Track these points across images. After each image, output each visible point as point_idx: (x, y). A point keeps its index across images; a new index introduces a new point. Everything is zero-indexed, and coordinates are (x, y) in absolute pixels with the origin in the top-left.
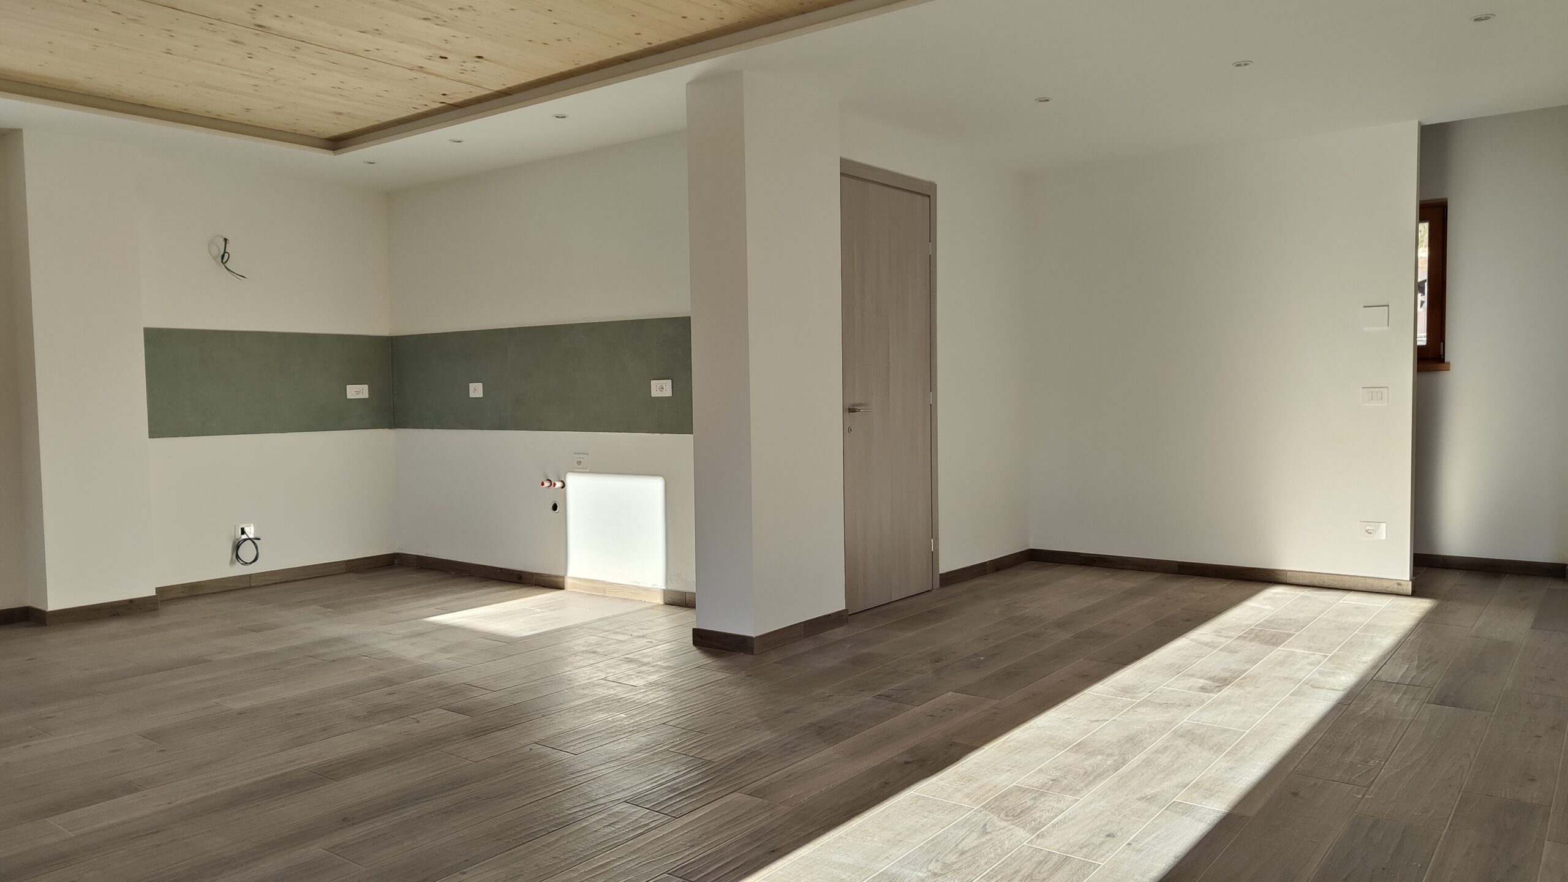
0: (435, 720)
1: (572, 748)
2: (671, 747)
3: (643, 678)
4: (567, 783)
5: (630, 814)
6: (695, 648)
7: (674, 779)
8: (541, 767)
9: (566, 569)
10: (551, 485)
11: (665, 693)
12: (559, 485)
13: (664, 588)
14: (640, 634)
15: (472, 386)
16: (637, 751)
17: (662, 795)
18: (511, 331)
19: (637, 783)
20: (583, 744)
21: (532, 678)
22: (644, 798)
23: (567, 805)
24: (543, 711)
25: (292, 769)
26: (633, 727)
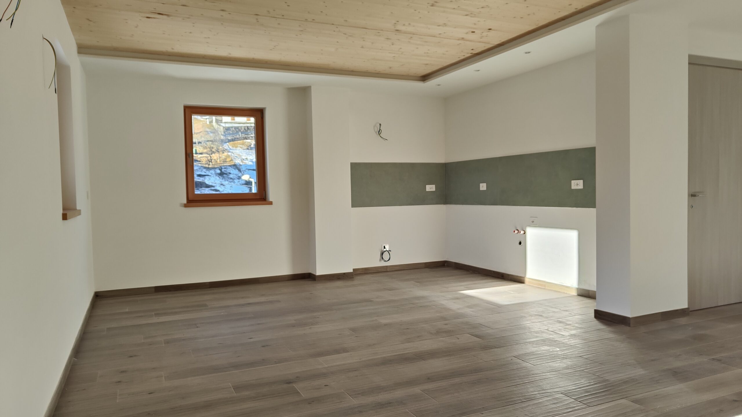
0: (465, 339)
1: (532, 362)
2: (585, 369)
3: (568, 332)
4: (530, 379)
5: (565, 400)
6: (595, 320)
7: (587, 386)
8: (517, 369)
9: (525, 274)
10: (518, 232)
11: (580, 341)
12: (522, 232)
13: (577, 287)
14: (565, 309)
15: (481, 185)
16: (566, 368)
17: (582, 393)
18: (501, 158)
19: (568, 385)
20: (538, 361)
21: (511, 325)
22: (571, 393)
23: (531, 390)
24: (517, 341)
25: (406, 352)
26: (563, 356)
